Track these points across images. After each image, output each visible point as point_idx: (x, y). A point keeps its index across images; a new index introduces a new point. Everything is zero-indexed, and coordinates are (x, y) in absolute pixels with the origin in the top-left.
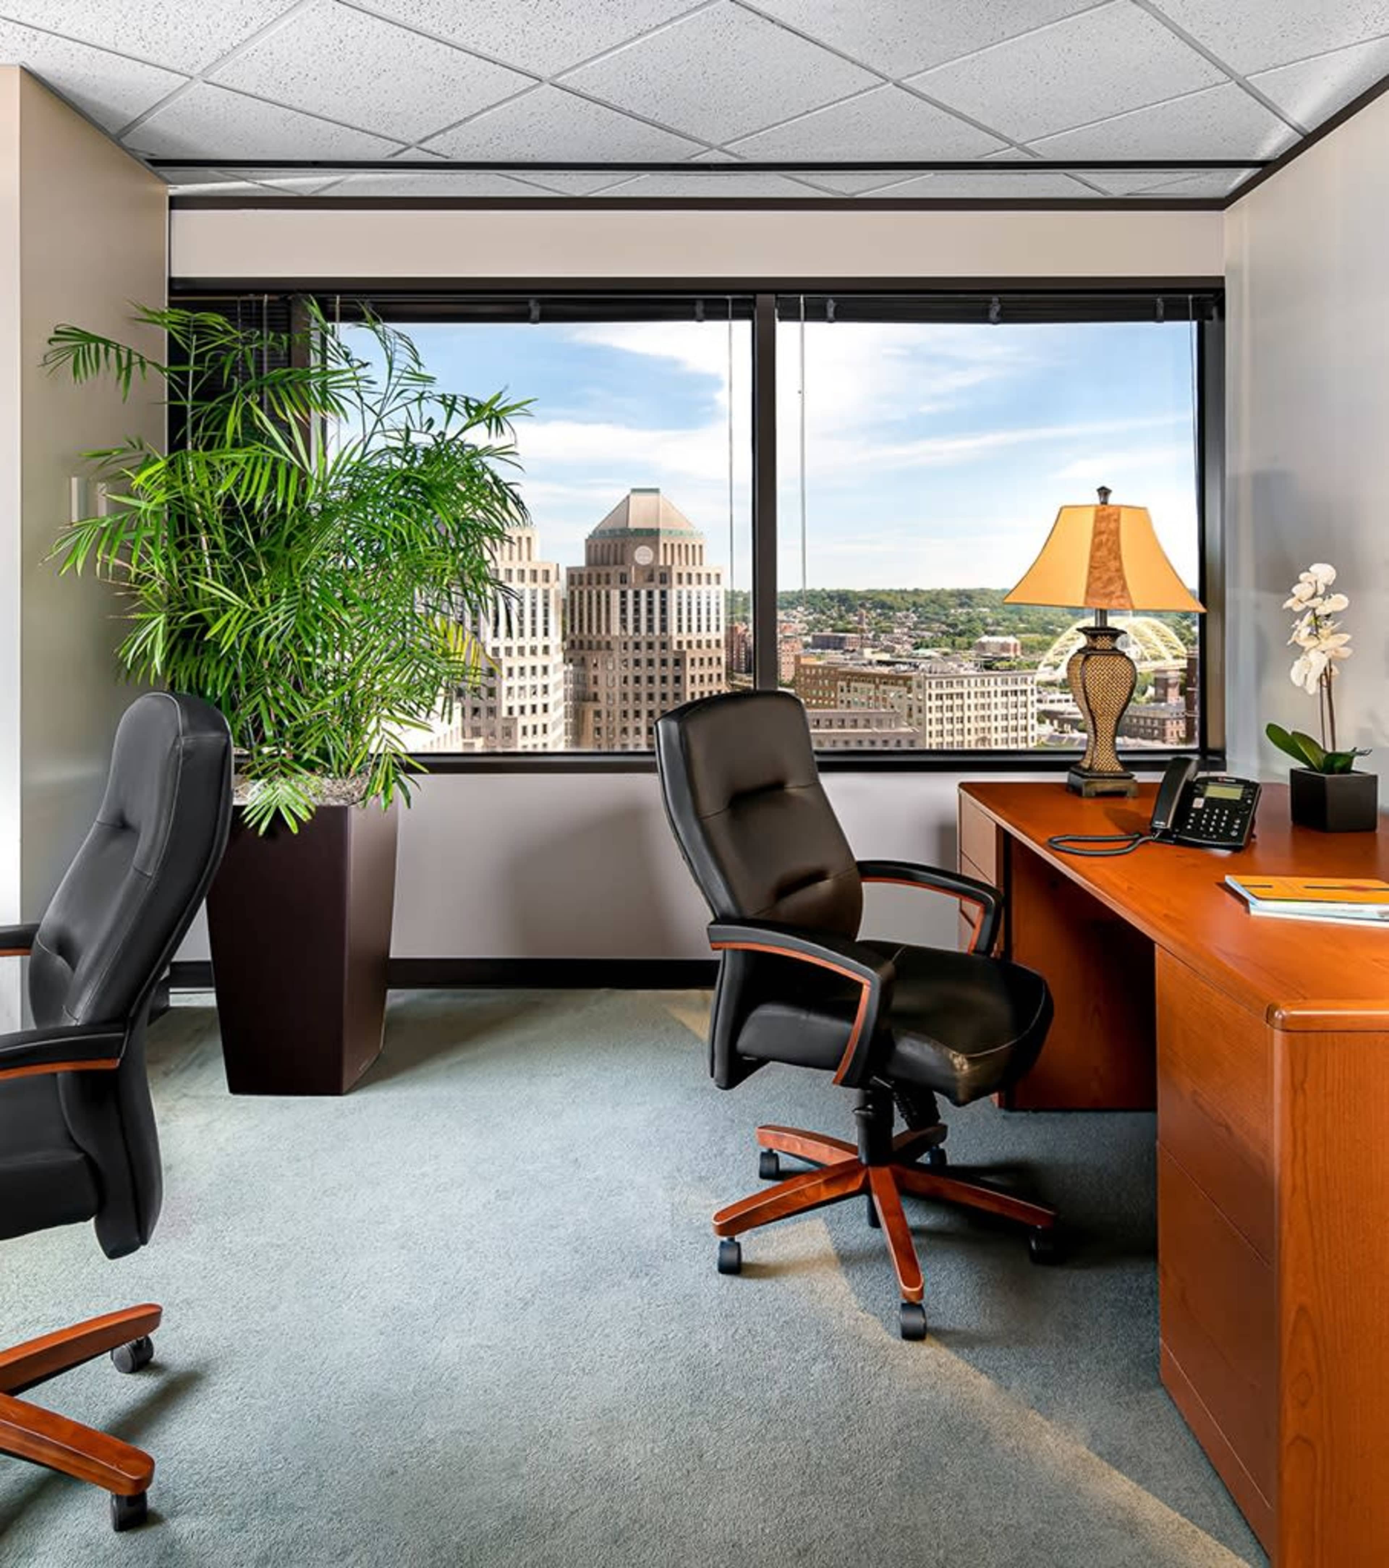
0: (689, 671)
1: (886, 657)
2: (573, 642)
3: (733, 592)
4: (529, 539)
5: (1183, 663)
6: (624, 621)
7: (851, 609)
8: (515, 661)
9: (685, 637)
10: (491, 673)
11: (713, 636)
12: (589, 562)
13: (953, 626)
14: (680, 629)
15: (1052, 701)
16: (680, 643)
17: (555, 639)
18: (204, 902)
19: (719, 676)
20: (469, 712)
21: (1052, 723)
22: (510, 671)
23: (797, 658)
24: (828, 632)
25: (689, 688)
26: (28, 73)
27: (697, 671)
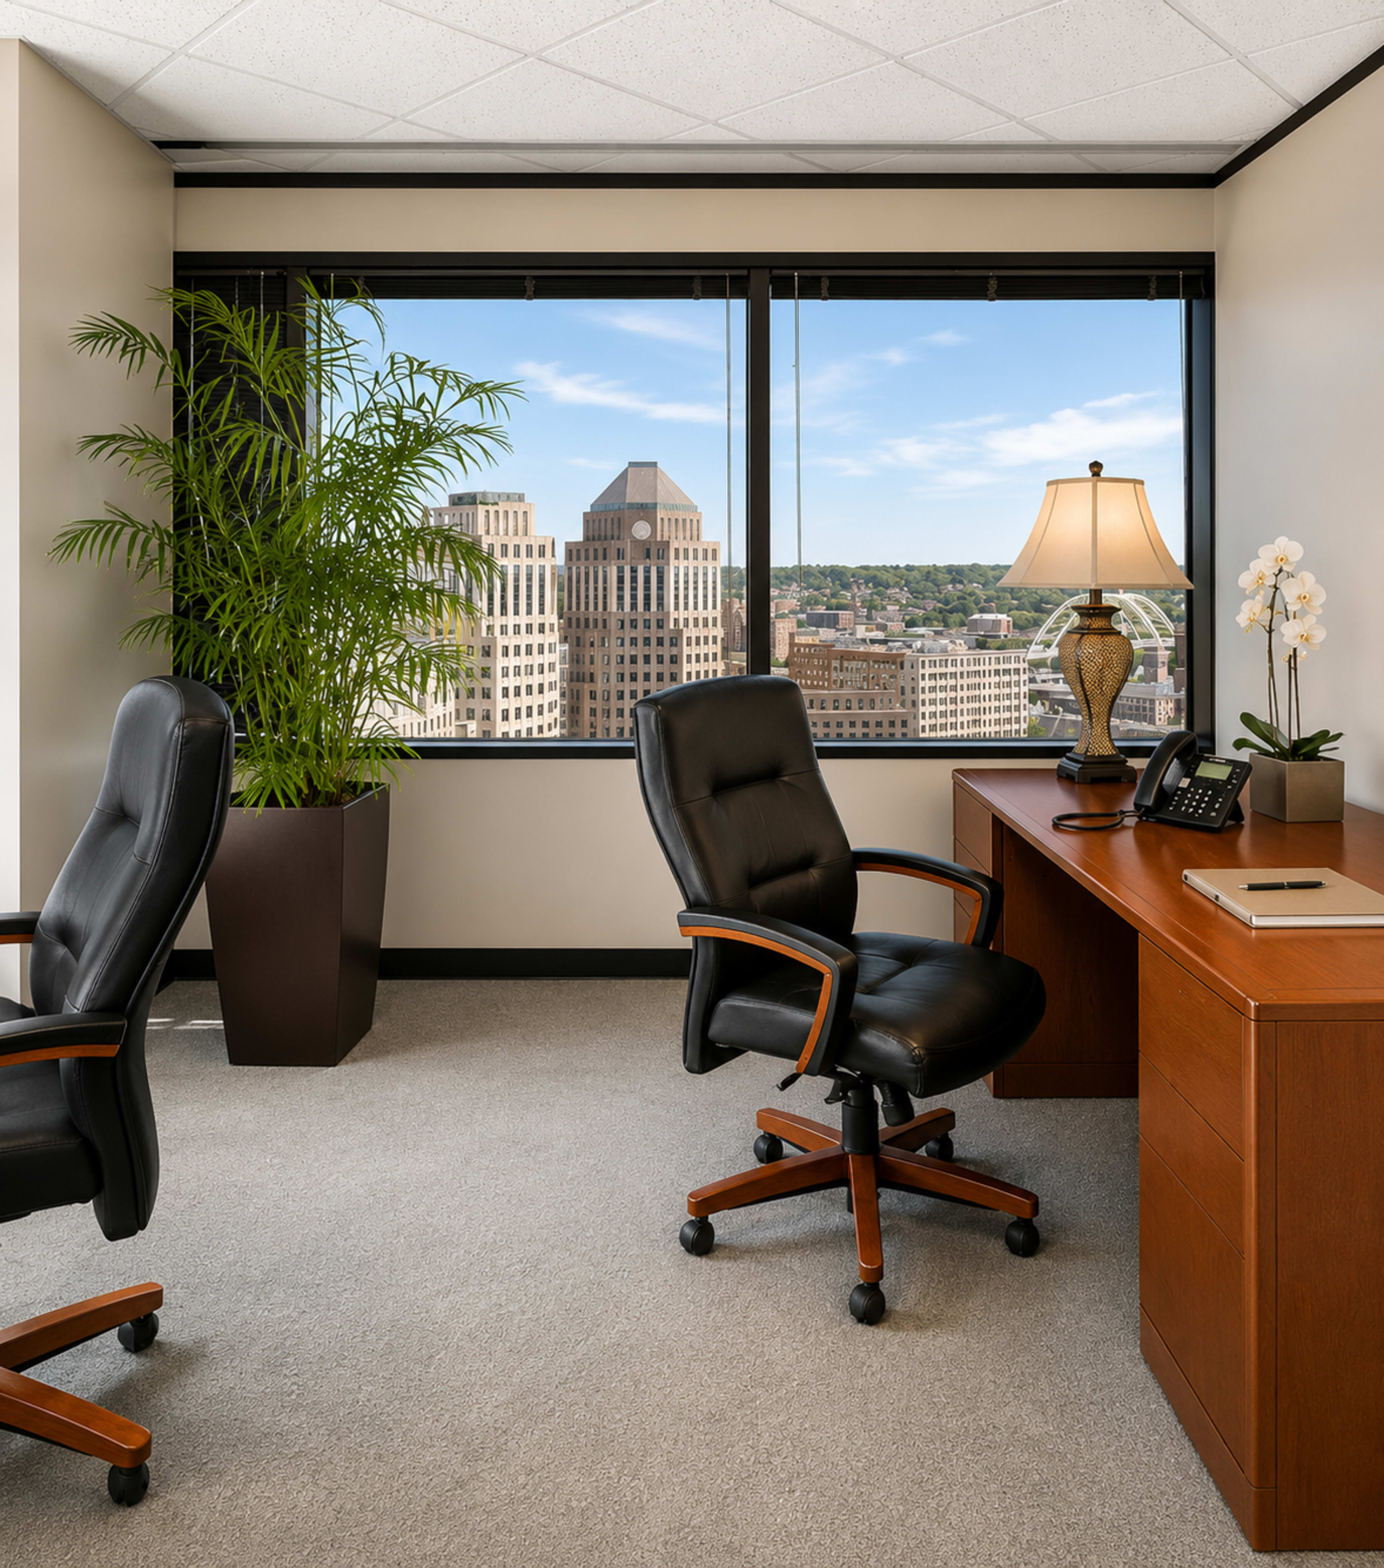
0: (686, 650)
1: (880, 635)
2: (570, 619)
3: (730, 567)
4: (525, 513)
5: (1171, 642)
6: (620, 598)
7: (846, 586)
8: (511, 641)
9: (682, 614)
10: (487, 652)
11: (710, 613)
12: (587, 538)
13: (947, 603)
14: (677, 608)
15: (1044, 681)
16: (676, 621)
17: (551, 618)
18: (204, 884)
19: (715, 655)
20: (463, 694)
21: (1043, 704)
22: (506, 649)
23: (792, 636)
24: (821, 610)
25: (686, 668)
26: (26, 46)
27: (694, 650)
